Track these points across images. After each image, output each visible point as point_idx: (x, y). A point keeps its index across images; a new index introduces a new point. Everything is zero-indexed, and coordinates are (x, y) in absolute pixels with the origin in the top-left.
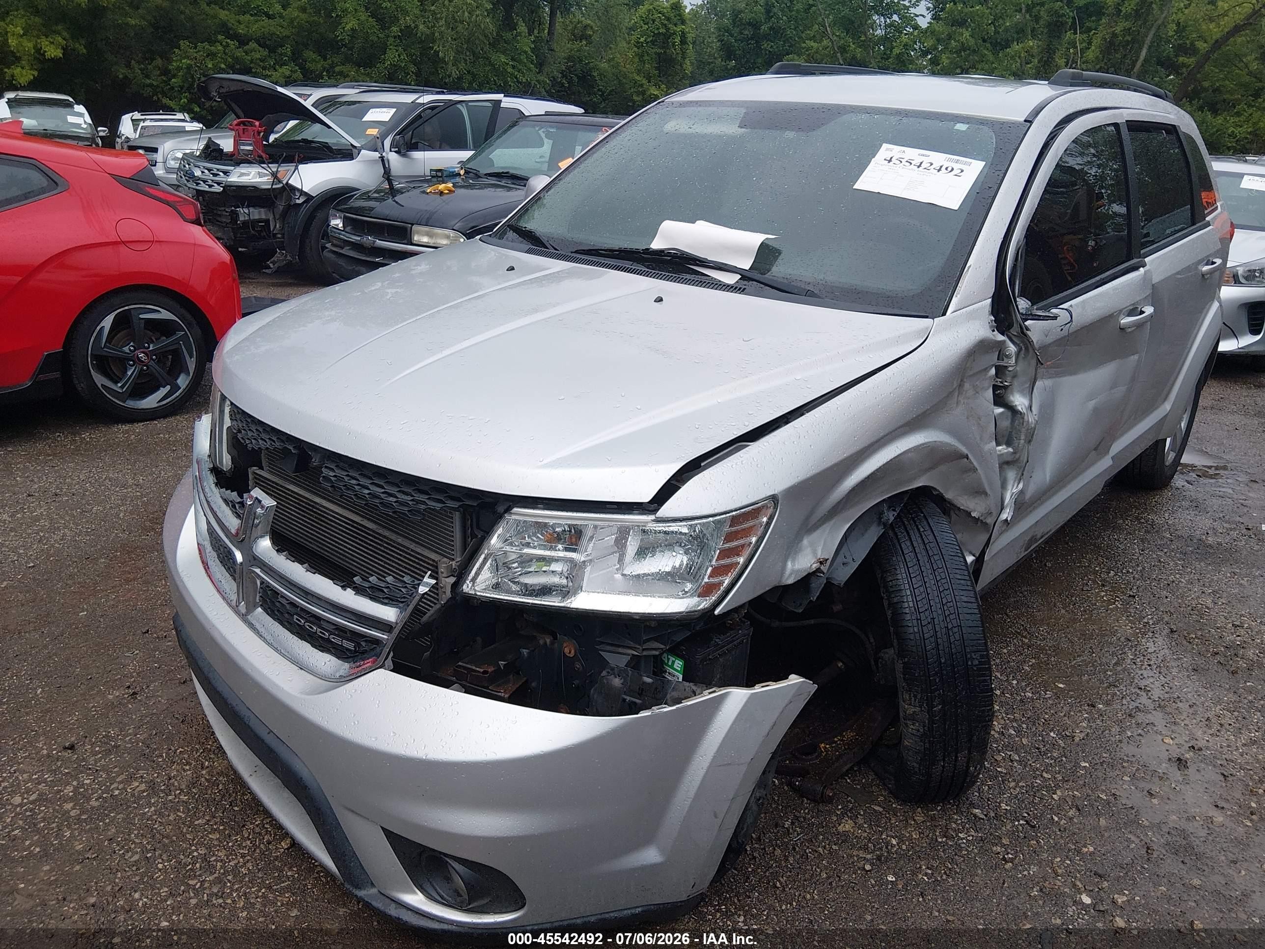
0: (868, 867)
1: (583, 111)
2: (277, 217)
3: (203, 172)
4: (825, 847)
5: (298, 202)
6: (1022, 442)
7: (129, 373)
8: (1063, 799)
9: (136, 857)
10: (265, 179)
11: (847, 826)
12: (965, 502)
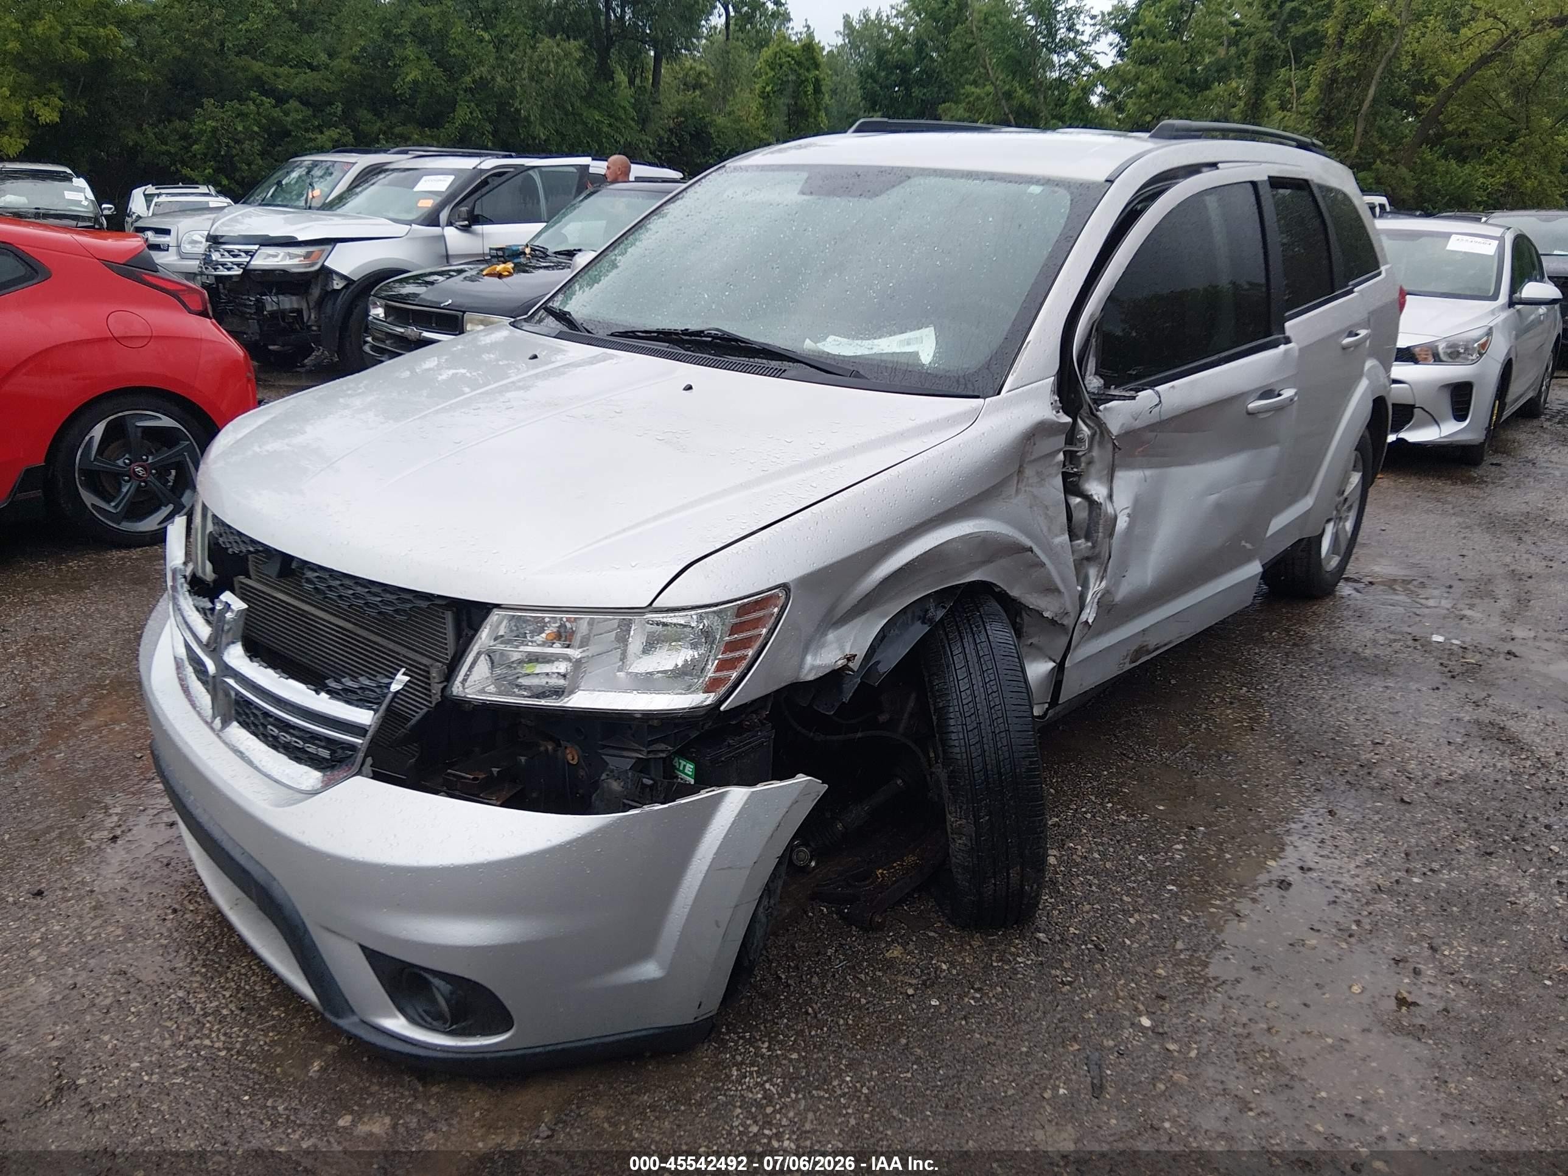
0: (910, 992)
1: (681, 175)
2: (312, 305)
3: (222, 255)
4: (867, 974)
5: (336, 287)
6: (1100, 535)
7: (125, 490)
8: (1139, 923)
9: (108, 1001)
10: (296, 261)
11: (896, 952)
12: (1034, 601)
